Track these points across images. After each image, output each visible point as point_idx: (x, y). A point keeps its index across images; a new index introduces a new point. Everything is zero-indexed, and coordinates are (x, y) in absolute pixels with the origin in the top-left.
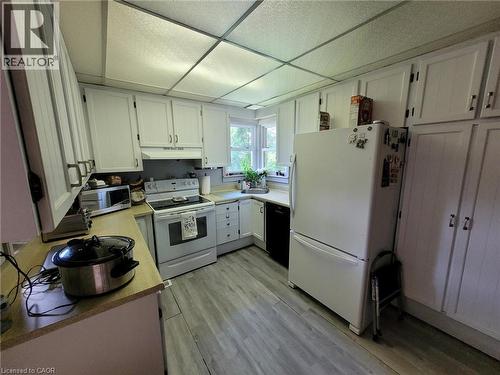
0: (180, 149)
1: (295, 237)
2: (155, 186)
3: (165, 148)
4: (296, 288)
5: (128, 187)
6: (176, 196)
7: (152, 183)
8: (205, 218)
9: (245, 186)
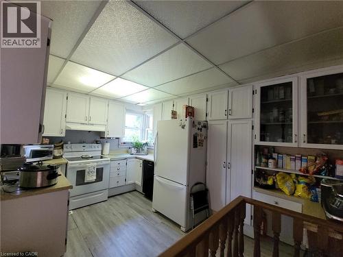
0: (92, 124)
1: (156, 178)
2: (71, 148)
3: (82, 124)
4: (157, 212)
5: (53, 146)
6: (84, 154)
7: (69, 145)
8: (102, 168)
9: (134, 151)
